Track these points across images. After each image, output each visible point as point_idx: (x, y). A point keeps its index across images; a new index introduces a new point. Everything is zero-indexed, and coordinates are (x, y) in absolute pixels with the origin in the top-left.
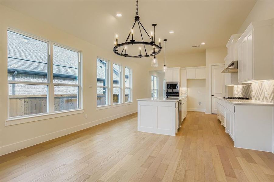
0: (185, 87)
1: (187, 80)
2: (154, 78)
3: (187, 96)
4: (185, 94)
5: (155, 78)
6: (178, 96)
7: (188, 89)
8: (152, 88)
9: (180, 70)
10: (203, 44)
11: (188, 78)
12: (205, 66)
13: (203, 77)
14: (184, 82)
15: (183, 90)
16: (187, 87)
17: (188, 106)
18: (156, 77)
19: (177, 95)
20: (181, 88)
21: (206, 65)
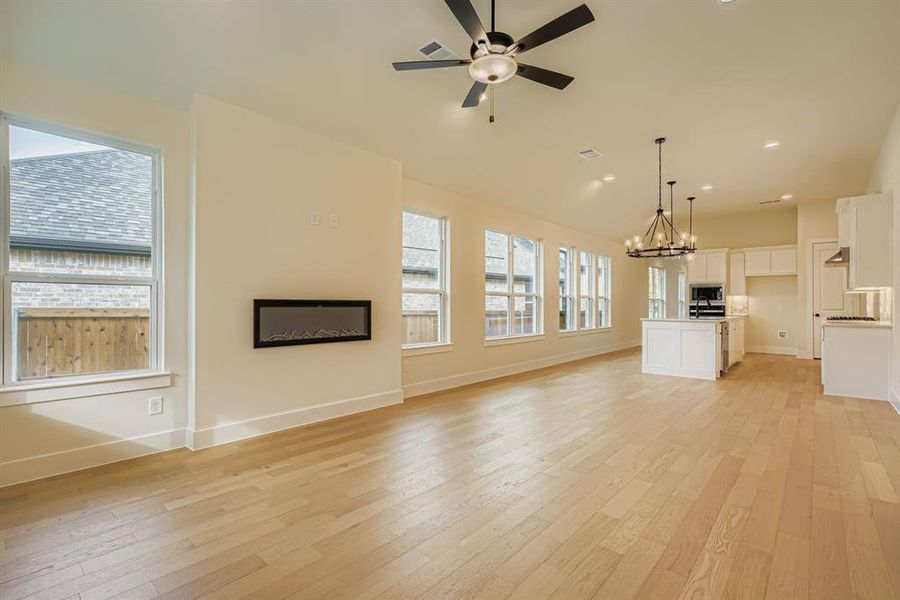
0: (741, 295)
1: (748, 279)
2: (653, 272)
3: (748, 316)
4: (741, 311)
5: (657, 270)
6: (723, 315)
7: (750, 298)
8: (651, 296)
9: (728, 256)
10: (786, 197)
11: (748, 274)
12: (796, 243)
13: (791, 271)
14: (739, 282)
15: (735, 302)
16: (748, 293)
17: (748, 340)
18: (660, 269)
19: (720, 312)
20: (729, 298)
21: (799, 242)
